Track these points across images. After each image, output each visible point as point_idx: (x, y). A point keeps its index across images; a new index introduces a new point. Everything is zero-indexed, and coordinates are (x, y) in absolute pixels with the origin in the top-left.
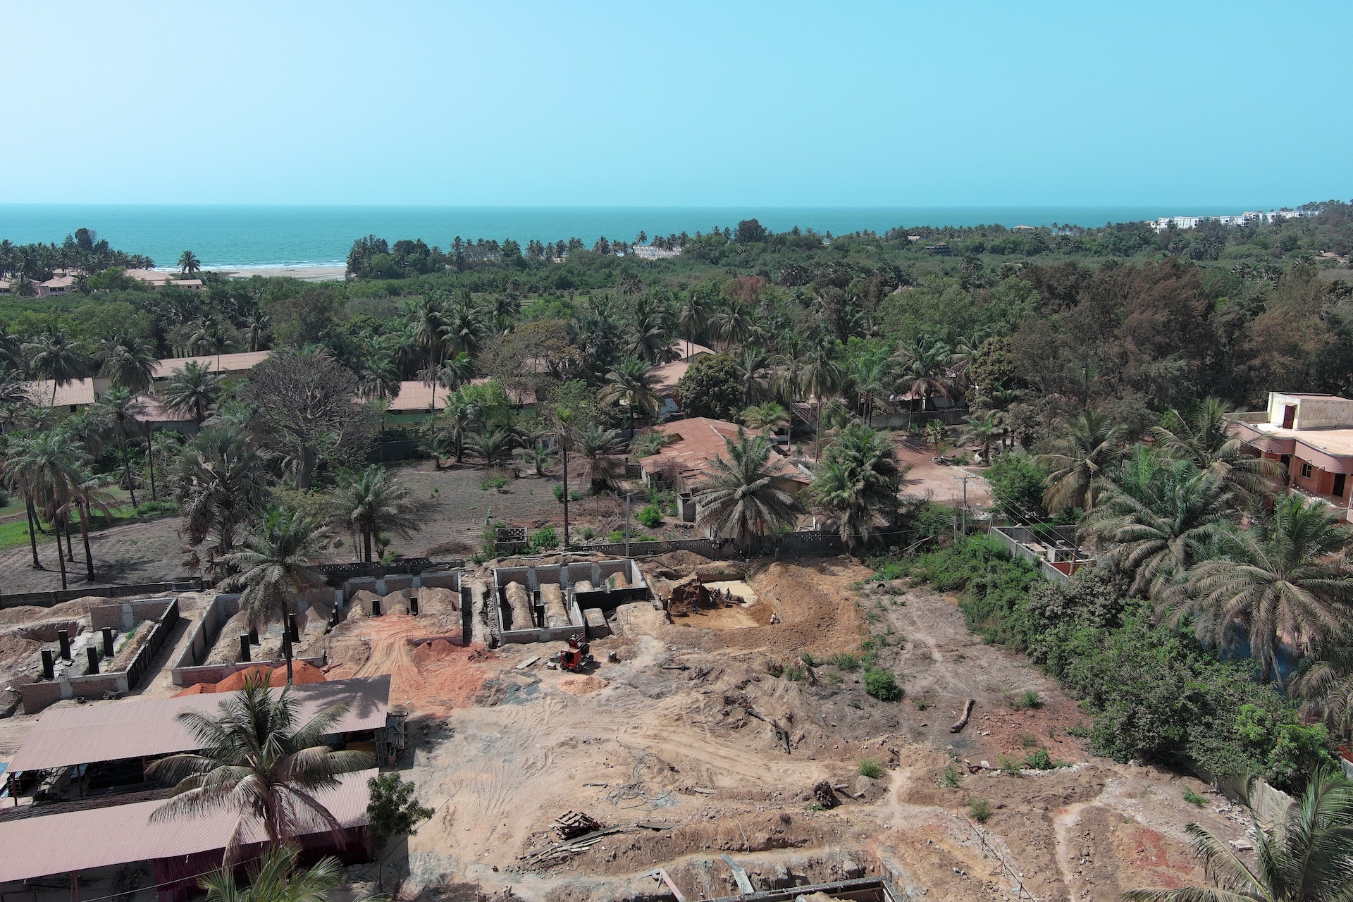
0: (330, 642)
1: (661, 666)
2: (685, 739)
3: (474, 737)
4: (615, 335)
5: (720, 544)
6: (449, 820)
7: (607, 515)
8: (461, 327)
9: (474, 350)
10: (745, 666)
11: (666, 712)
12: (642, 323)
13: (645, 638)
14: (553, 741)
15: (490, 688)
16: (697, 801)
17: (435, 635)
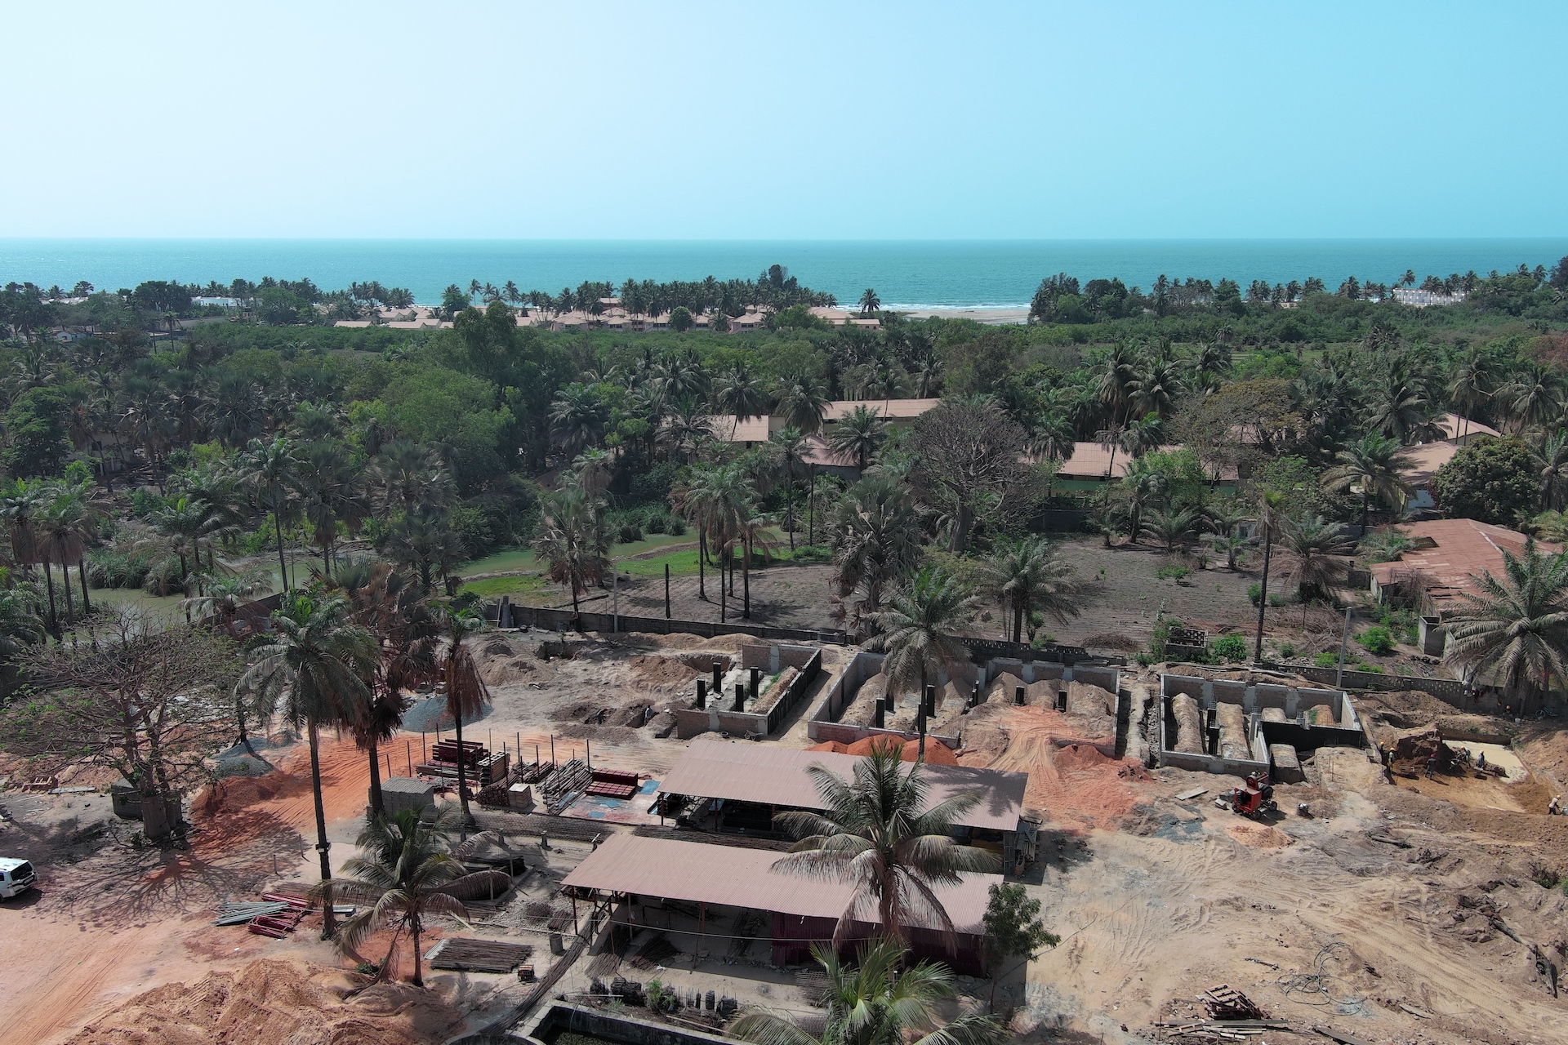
0: (967, 723)
1: (1369, 835)
2: (1393, 937)
3: (1116, 867)
4: (1355, 403)
5: (1477, 692)
6: (1076, 955)
7: (1316, 629)
8: (1154, 383)
9: (1167, 410)
10: (1497, 861)
11: (1370, 896)
12: (1396, 390)
13: (1351, 795)
14: (1212, 895)
15: (1141, 814)
16: (1403, 1022)
17: (1082, 739)
